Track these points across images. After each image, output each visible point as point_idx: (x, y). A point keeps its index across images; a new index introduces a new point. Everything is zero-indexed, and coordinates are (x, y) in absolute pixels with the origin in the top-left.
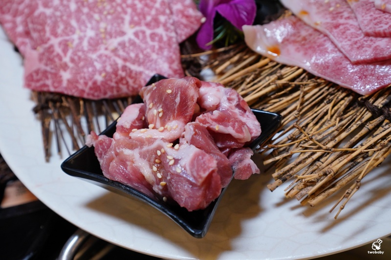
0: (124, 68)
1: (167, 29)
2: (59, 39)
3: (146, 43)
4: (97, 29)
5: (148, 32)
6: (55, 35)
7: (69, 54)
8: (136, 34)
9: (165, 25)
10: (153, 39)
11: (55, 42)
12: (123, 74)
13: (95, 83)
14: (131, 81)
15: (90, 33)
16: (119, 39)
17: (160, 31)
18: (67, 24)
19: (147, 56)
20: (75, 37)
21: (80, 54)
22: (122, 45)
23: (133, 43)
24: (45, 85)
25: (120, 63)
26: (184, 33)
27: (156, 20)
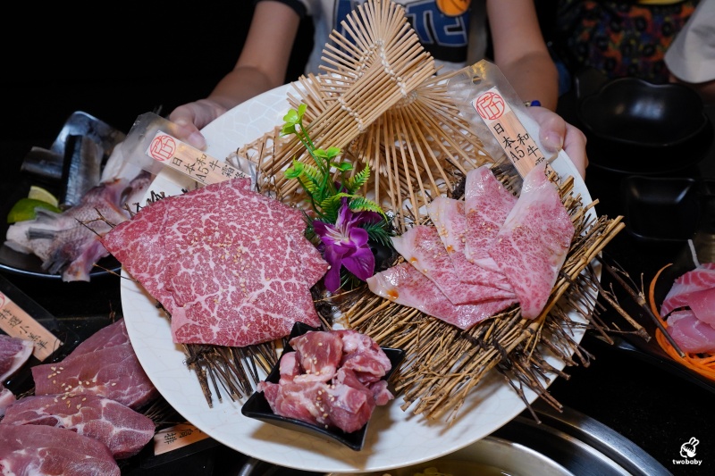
0: (266, 317)
1: (298, 279)
2: (206, 296)
3: (282, 293)
4: (236, 284)
5: (283, 283)
6: (201, 293)
7: (216, 309)
8: (272, 285)
9: (296, 275)
10: (288, 289)
11: (201, 299)
12: (266, 322)
13: (242, 333)
14: (272, 328)
15: (232, 289)
16: (258, 292)
17: (293, 280)
18: (210, 282)
19: (285, 305)
20: (219, 293)
21: (225, 308)
22: (261, 296)
23: (271, 295)
24: (196, 338)
25: (262, 312)
26: (314, 279)
27: (288, 271)
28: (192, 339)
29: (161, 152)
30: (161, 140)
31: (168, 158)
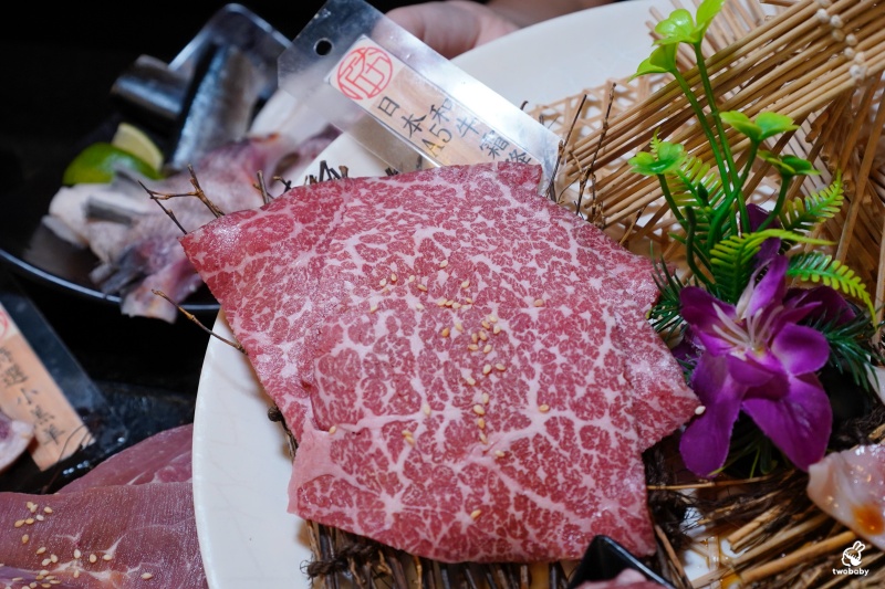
0: (522, 502)
1: (619, 422)
2: (385, 419)
3: (573, 449)
4: (465, 403)
5: (579, 424)
6: (377, 410)
7: (404, 455)
8: (551, 426)
9: (614, 413)
10: (587, 443)
11: (374, 422)
12: (519, 515)
13: (455, 529)
14: (532, 532)
15: (452, 413)
16: (515, 434)
17: (604, 423)
18: (403, 386)
19: (573, 481)
20: (419, 417)
21: (427, 458)
22: (519, 448)
23: (546, 449)
24: (341, 516)
25: (513, 487)
26: (655, 431)
27: (595, 397)
28: (332, 517)
29: (360, 82)
30: (363, 56)
31: (370, 96)
